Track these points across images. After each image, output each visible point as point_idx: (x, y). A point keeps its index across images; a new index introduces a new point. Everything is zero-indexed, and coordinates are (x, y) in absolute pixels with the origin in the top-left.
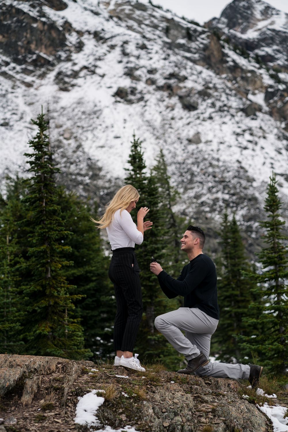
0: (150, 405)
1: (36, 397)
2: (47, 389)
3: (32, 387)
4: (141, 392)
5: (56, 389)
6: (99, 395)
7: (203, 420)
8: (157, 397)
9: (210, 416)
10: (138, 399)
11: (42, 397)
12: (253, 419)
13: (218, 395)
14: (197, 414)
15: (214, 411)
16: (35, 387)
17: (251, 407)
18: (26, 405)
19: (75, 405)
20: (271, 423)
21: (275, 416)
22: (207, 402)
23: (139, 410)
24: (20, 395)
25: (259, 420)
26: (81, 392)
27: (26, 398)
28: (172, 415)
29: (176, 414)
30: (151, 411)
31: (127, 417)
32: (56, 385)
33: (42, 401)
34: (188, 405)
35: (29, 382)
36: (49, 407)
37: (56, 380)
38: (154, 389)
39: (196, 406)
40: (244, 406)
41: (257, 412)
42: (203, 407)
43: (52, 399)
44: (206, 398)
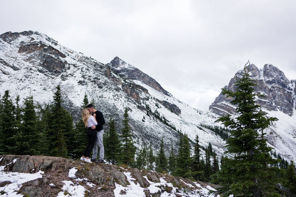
0: (91, 172)
1: (56, 169)
2: (59, 167)
3: (55, 166)
4: (89, 168)
5: (62, 167)
6: (76, 169)
7: (107, 176)
8: (93, 170)
10: (88, 170)
12: (121, 176)
13: (111, 169)
14: (105, 174)
15: (110, 174)
16: (56, 166)
17: (121, 172)
18: (53, 171)
19: (68, 171)
20: (126, 177)
21: (127, 175)
22: (108, 171)
23: (88, 173)
24: (51, 168)
25: (123, 176)
26: (70, 168)
27: (53, 169)
28: (98, 175)
29: (99, 175)
30: (92, 174)
31: (84, 175)
32: (62, 166)
33: (58, 170)
34: (103, 172)
35: (54, 165)
36: (60, 172)
37: (62, 164)
38: (92, 167)
39: (105, 172)
40: (119, 172)
41: (122, 174)
42: (107, 172)
43: (61, 170)
44: (108, 170)
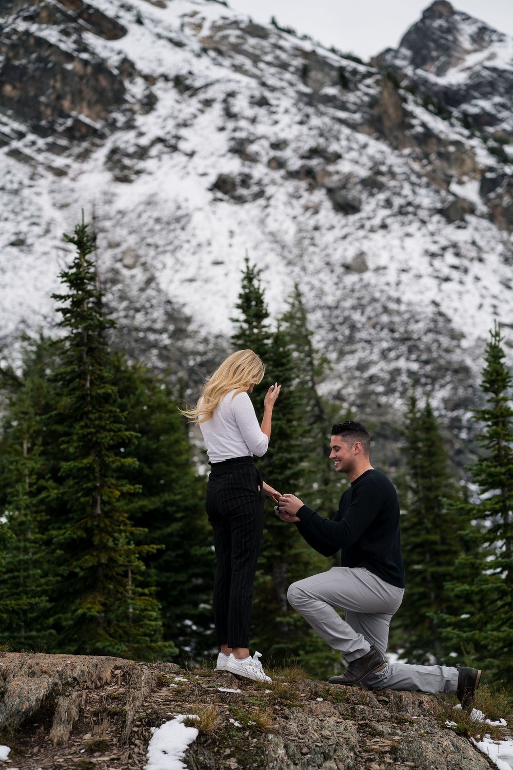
0: (280, 740)
1: (77, 729)
2: (95, 714)
3: (68, 711)
4: (264, 718)
5: (112, 714)
6: (188, 723)
7: (375, 766)
8: (293, 726)
9: (388, 759)
10: (259, 730)
11: (88, 728)
12: (464, 763)
13: (401, 722)
14: (364, 756)
15: (394, 750)
16: (74, 711)
17: (461, 742)
18: (60, 744)
19: (146, 741)
21: (504, 758)
22: (381, 734)
23: (260, 749)
24: (49, 726)
25: (476, 766)
26: (156, 720)
27: (59, 731)
28: (319, 759)
29: (326, 757)
30: (281, 751)
31: (239, 762)
32: (112, 707)
33: (87, 736)
34: (347, 740)
35: (63, 703)
36: (99, 747)
37: (112, 698)
38: (287, 711)
39: (362, 742)
40: (448, 741)
41: (471, 752)
42: (375, 743)
43: (105, 731)
44: (380, 727)
